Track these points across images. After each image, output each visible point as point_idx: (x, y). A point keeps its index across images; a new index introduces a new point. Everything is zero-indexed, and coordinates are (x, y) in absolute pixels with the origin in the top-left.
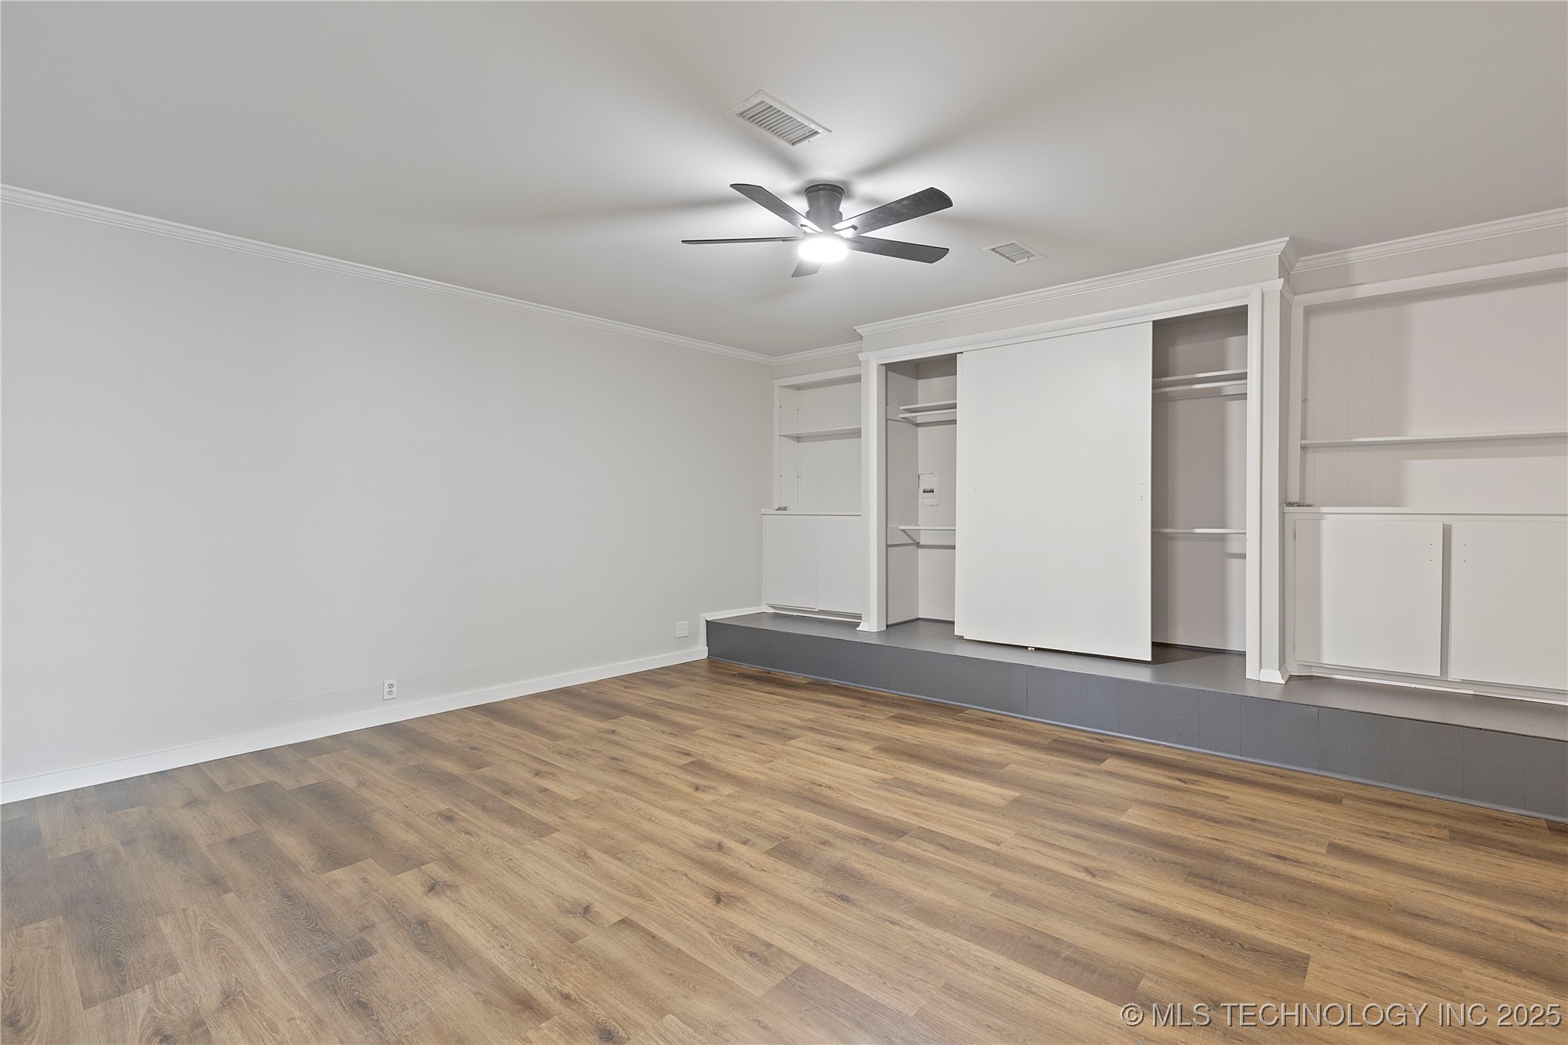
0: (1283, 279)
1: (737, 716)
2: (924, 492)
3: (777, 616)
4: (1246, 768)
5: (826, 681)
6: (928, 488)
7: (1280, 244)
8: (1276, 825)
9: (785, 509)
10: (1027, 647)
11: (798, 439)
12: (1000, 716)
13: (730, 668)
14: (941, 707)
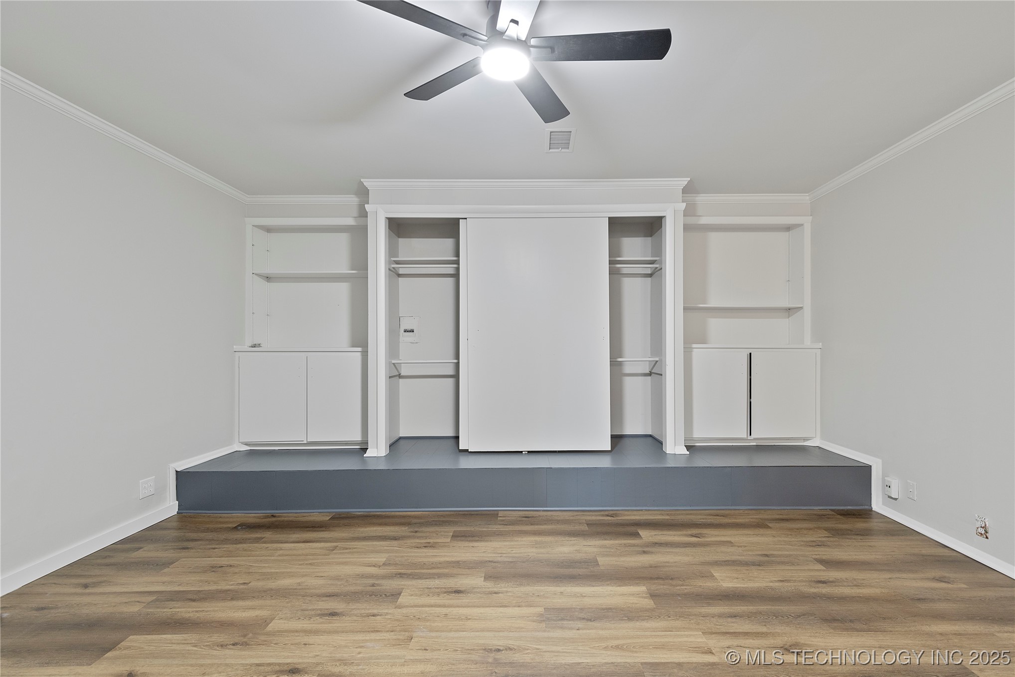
0: (685, 204)
1: (299, 584)
2: (405, 331)
3: (252, 454)
4: (701, 514)
5: (348, 512)
6: (409, 328)
7: (684, 181)
8: (780, 556)
9: (259, 345)
10: (522, 452)
11: (268, 278)
12: (532, 513)
13: (220, 520)
14: (477, 514)
